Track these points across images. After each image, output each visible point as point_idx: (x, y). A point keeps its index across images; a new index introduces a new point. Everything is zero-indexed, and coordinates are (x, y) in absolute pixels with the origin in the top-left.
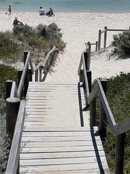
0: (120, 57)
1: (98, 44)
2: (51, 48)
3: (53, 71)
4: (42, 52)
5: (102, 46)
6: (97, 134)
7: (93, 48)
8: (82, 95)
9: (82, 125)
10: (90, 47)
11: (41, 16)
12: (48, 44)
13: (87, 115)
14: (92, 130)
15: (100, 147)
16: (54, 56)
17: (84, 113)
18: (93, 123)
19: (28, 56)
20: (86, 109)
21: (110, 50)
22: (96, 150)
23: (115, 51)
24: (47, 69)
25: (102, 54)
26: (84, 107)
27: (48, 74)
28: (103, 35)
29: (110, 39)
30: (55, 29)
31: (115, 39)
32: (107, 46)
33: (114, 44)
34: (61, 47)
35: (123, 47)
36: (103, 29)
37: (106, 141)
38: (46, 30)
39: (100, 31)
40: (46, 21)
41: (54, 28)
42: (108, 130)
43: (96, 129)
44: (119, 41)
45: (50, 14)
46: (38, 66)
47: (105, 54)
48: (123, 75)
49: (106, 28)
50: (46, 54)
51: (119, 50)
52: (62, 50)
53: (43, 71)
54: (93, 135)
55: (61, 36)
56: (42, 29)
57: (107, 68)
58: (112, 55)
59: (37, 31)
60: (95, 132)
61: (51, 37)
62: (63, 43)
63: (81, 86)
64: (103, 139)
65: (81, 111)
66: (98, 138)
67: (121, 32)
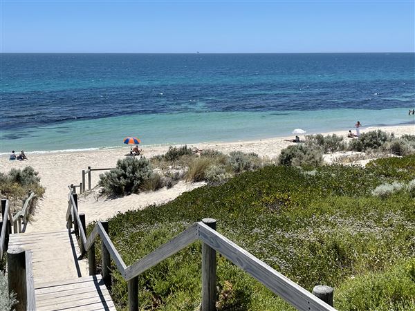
0: (109, 198)
1: (82, 186)
2: (29, 195)
3: (34, 221)
4: (18, 200)
5: (87, 188)
6: (101, 283)
7: (78, 190)
8: (74, 243)
9: (80, 275)
10: (75, 190)
11: (11, 161)
12: (24, 191)
13: (84, 265)
14: (95, 280)
15: (107, 297)
16: (32, 203)
17: (79, 261)
18: (94, 272)
19: (7, 204)
20: (81, 258)
21: (97, 190)
22: (104, 302)
23: (103, 192)
24: (26, 219)
25: (89, 196)
26: (78, 255)
27: (28, 224)
28: (87, 175)
29: (96, 179)
30: (31, 174)
31: (102, 178)
32: (92, 188)
33: (101, 184)
34: (40, 193)
35: (111, 186)
36: (86, 170)
37: (113, 289)
38: (21, 175)
39: (83, 171)
40: (20, 166)
41: (30, 172)
42: (114, 275)
43: (99, 277)
44: (106, 181)
45: (22, 157)
46: (17, 216)
47: (92, 195)
49: (89, 168)
50: (24, 202)
51: (107, 189)
52: (41, 196)
53: (22, 221)
54: (97, 285)
55: (39, 180)
56: (16, 174)
57: (96, 210)
58: (100, 196)
59: (11, 177)
60: (98, 281)
61: (28, 182)
62: (41, 188)
63: (73, 233)
64: (109, 288)
65: (76, 260)
66: (103, 287)
67: (109, 171)
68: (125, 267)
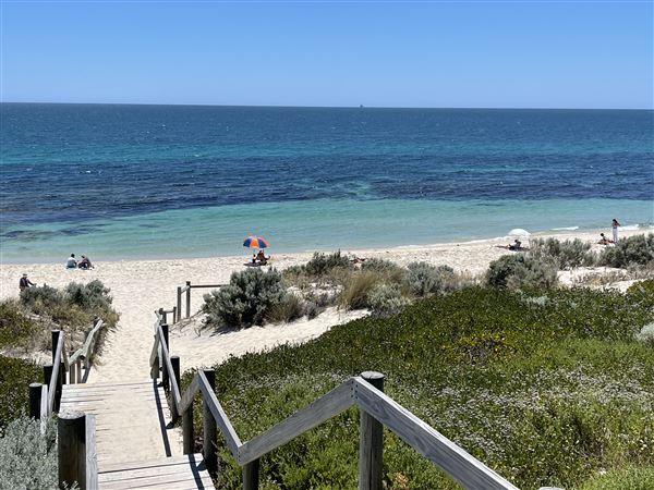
0: (218, 331)
1: (176, 311)
2: (95, 323)
3: (100, 364)
4: (78, 331)
5: (184, 314)
6: (202, 468)
7: (170, 318)
8: (161, 397)
9: (169, 454)
10: (165, 317)
12: (87, 317)
13: (176, 436)
14: (192, 462)
16: (99, 336)
17: (168, 431)
18: (190, 449)
19: (60, 338)
20: (172, 425)
21: (200, 319)
23: (209, 322)
24: (89, 361)
25: (186, 328)
26: (168, 421)
27: (92, 369)
28: (184, 295)
29: (198, 301)
30: (99, 291)
31: (207, 301)
32: (191, 314)
33: (206, 309)
34: (112, 321)
35: (221, 314)
36: (184, 286)
37: (220, 477)
38: (83, 291)
39: (179, 289)
40: (82, 278)
41: (96, 288)
42: (222, 455)
43: (199, 457)
44: (214, 304)
45: (85, 265)
46: (74, 357)
47: (191, 327)
48: (234, 359)
49: (188, 283)
50: (87, 334)
51: (215, 318)
52: (113, 326)
53: (82, 365)
54: (195, 470)
55: (110, 301)
56: (76, 291)
57: (197, 350)
58: (204, 327)
59: (67, 295)
60: (197, 464)
61: (93, 304)
62: (114, 313)
63: (159, 386)
64: (214, 476)
65: (164, 428)
66: (204, 474)
67: (218, 289)
68: (239, 444)
